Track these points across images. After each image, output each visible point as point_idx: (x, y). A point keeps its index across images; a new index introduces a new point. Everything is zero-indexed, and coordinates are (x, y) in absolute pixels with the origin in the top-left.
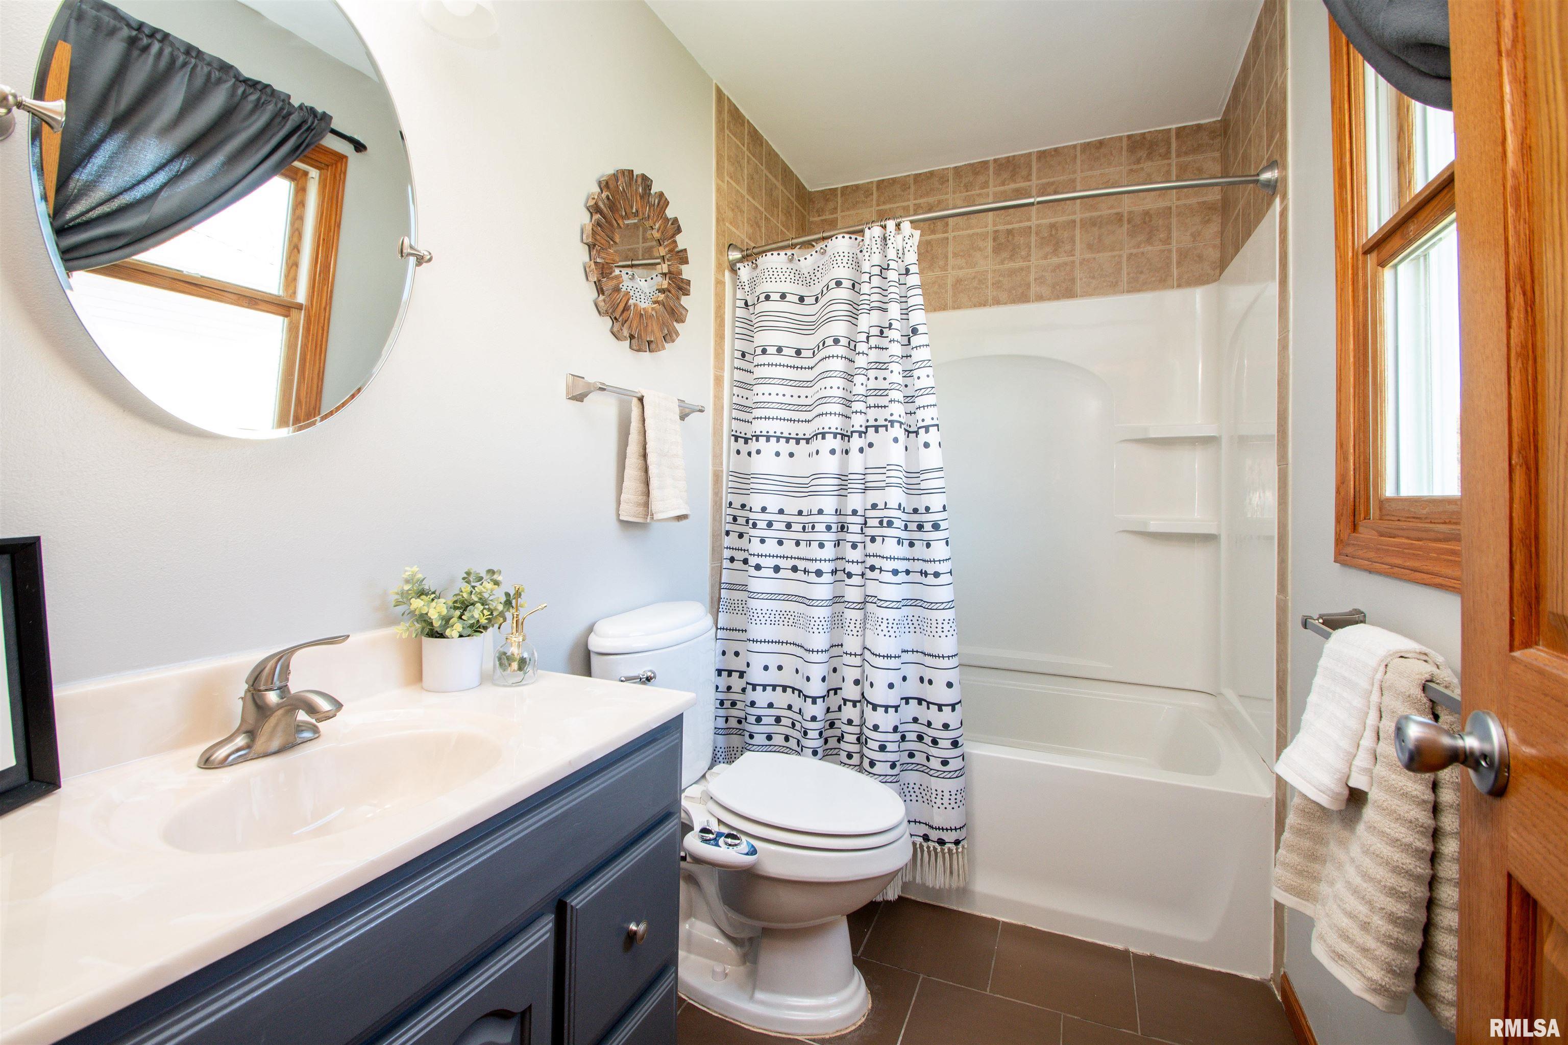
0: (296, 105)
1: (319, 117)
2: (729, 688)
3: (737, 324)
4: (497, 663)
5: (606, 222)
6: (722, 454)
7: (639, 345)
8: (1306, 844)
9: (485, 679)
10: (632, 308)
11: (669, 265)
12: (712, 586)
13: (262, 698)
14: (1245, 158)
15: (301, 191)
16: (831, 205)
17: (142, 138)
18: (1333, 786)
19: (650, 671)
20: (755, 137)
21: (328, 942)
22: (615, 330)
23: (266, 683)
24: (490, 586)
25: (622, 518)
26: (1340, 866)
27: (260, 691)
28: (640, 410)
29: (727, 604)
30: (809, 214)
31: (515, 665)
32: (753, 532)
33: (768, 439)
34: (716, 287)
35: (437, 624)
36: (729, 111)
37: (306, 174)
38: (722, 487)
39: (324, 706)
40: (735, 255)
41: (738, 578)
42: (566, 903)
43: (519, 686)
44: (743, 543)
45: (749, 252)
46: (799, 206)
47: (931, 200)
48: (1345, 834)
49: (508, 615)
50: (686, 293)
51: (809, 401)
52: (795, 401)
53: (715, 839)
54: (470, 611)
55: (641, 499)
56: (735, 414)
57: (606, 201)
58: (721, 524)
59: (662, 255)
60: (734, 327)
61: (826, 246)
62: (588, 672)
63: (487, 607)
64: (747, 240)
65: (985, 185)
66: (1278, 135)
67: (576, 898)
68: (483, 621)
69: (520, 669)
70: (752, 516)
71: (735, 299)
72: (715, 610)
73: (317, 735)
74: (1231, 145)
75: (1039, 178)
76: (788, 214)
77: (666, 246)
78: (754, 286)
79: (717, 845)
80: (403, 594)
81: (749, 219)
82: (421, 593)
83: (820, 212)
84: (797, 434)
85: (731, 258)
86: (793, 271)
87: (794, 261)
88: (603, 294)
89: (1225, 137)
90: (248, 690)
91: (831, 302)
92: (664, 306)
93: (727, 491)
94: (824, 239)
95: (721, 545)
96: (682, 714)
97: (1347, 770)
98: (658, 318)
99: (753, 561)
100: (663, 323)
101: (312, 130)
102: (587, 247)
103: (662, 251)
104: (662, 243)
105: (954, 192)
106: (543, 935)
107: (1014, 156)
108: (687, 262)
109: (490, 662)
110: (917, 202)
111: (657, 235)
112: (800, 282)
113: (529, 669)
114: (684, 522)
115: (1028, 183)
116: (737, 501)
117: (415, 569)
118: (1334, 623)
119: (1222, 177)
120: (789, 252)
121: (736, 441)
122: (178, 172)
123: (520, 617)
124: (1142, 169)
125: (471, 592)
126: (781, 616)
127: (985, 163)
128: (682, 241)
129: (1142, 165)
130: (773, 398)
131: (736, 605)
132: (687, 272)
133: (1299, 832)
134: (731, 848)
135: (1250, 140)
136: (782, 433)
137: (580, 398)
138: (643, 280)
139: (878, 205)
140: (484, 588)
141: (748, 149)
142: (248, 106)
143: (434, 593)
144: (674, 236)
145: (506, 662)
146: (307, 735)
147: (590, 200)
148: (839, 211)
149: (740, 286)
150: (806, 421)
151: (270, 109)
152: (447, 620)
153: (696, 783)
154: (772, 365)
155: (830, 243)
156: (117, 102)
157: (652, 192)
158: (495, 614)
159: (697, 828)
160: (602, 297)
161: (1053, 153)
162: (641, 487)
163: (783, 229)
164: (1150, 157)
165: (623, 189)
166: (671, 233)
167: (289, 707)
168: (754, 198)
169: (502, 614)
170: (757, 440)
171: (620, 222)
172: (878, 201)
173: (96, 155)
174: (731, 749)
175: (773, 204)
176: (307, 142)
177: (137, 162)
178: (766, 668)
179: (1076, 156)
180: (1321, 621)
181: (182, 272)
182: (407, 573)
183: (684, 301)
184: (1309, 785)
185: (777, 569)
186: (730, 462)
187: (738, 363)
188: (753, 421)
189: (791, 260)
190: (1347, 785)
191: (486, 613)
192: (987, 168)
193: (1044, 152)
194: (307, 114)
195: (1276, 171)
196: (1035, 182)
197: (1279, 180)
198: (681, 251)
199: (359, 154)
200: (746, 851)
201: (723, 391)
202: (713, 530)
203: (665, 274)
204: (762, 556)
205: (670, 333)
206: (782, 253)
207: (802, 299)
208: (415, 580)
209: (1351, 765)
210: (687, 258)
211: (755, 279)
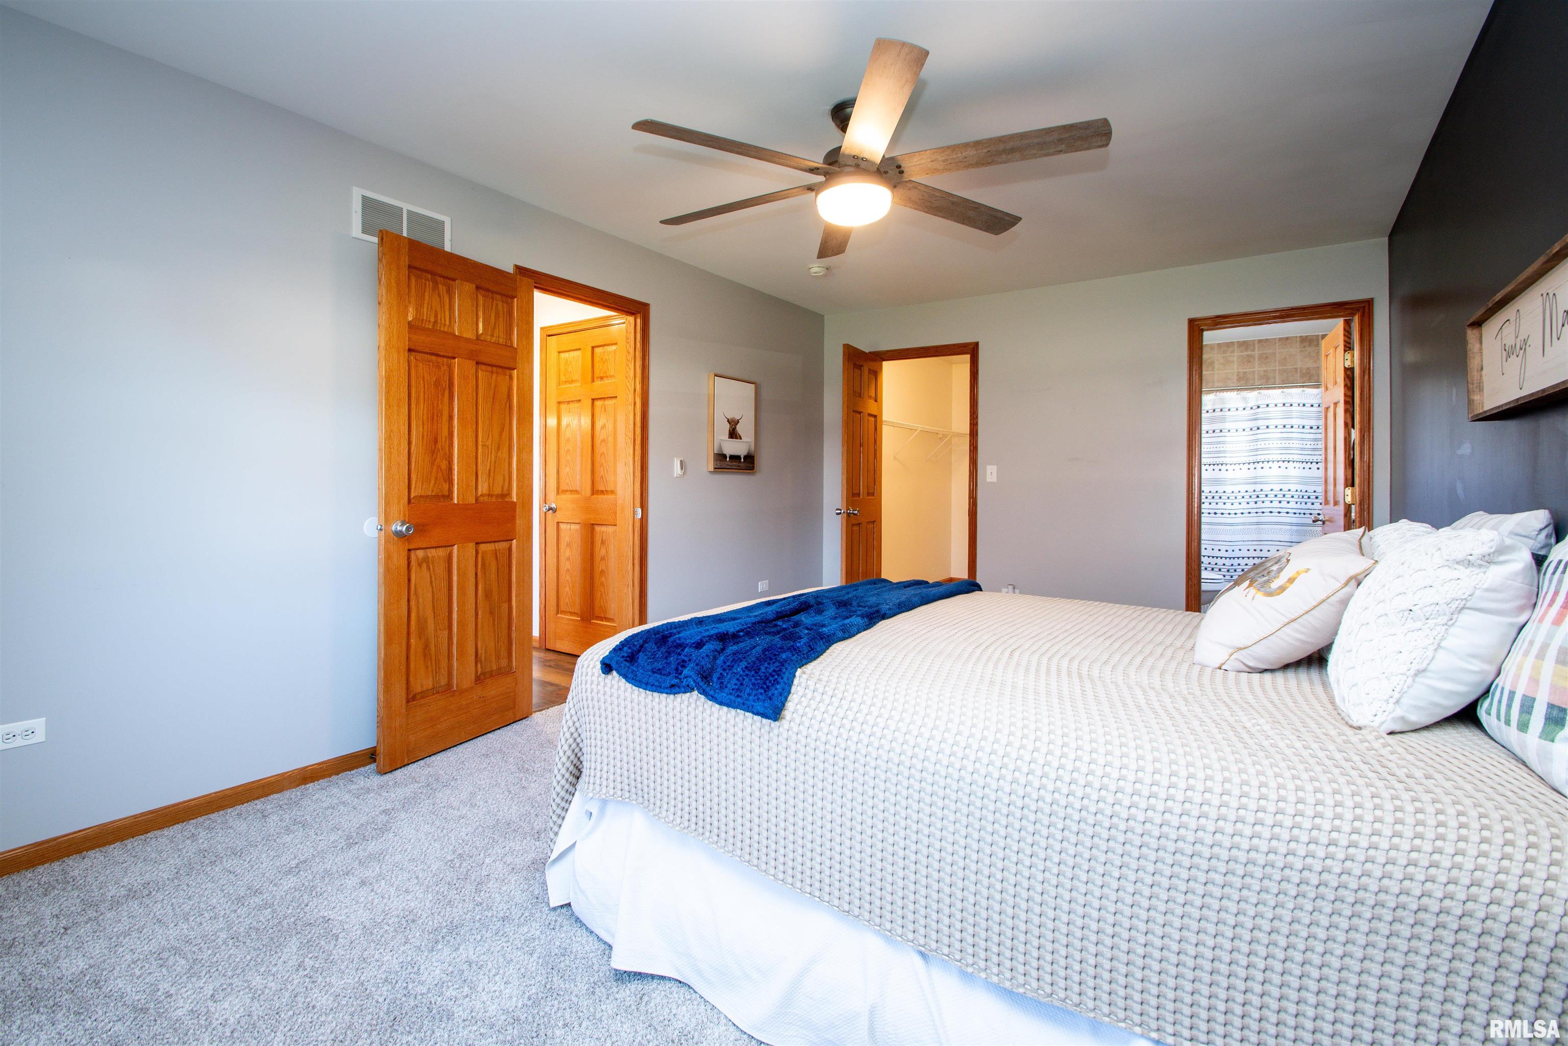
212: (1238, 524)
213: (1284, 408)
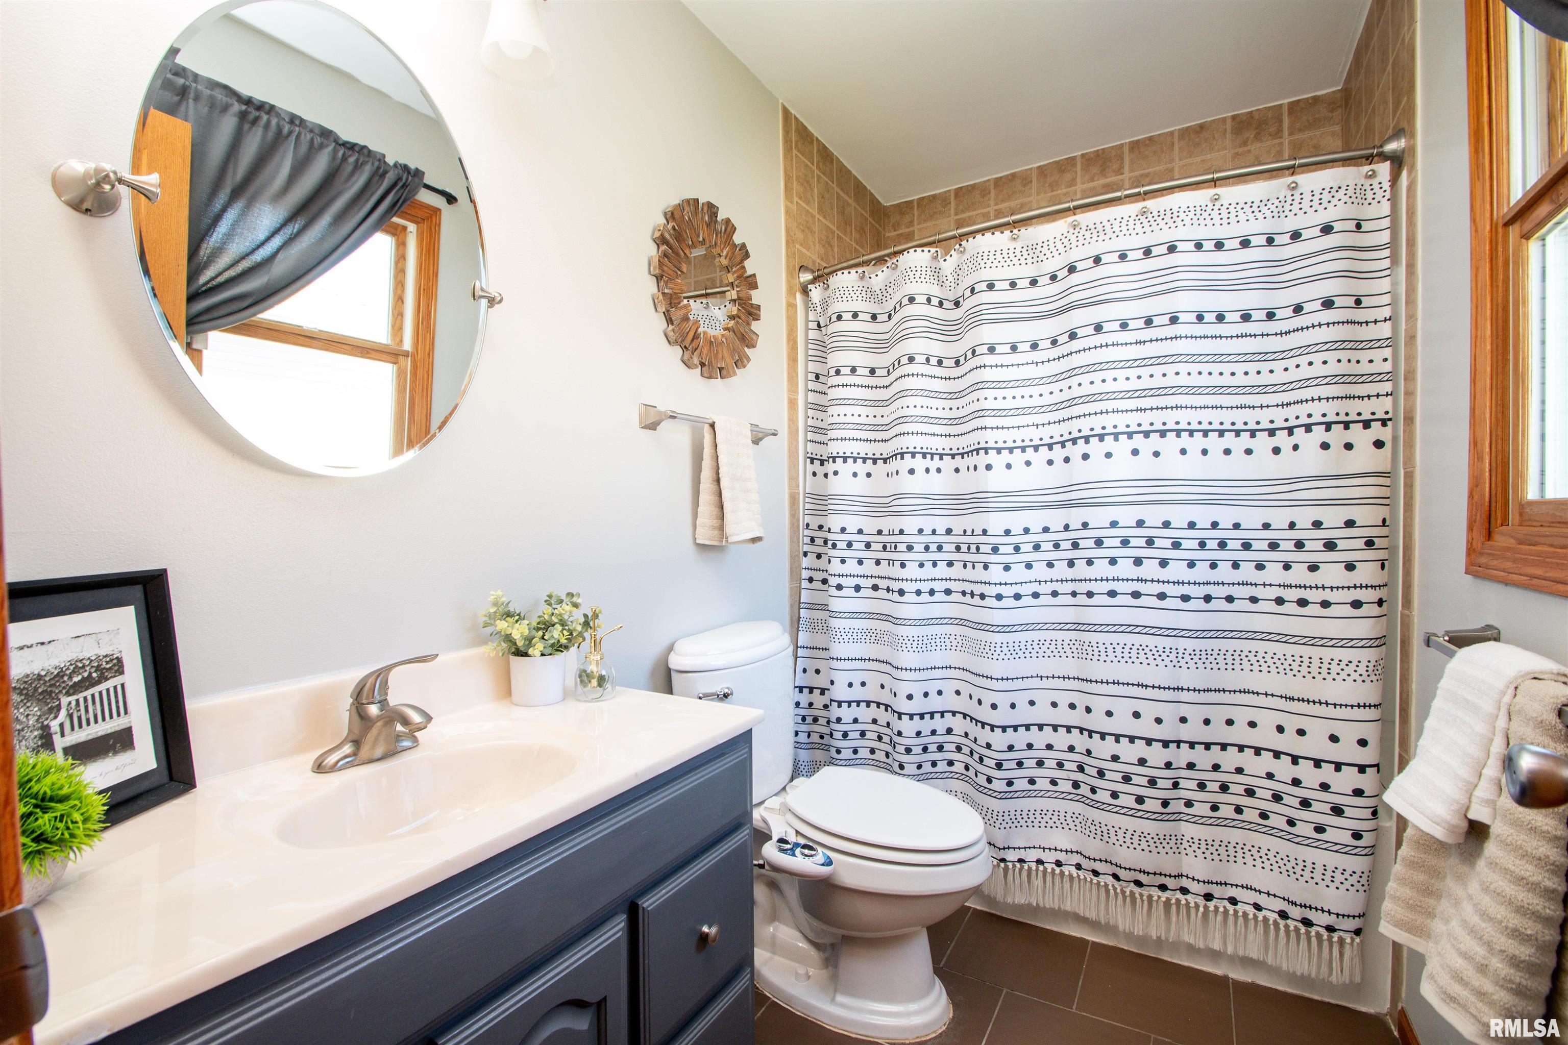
0: (391, 163)
1: (412, 173)
2: (811, 704)
3: (810, 346)
4: (578, 679)
5: (673, 252)
6: (798, 476)
7: (710, 372)
8: (1421, 877)
9: (567, 695)
10: (702, 336)
11: (737, 291)
12: (792, 606)
13: (365, 710)
14: (1369, 129)
15: (401, 245)
16: (907, 218)
17: (258, 205)
18: (1448, 818)
19: (728, 688)
20: (826, 155)
21: (408, 932)
22: (685, 358)
23: (367, 698)
24: (568, 608)
25: (698, 541)
26: (1457, 903)
27: (363, 704)
28: (712, 436)
29: (807, 623)
30: (884, 228)
31: (595, 682)
32: (833, 553)
33: (845, 460)
34: (788, 310)
35: (520, 643)
36: (797, 130)
37: (405, 228)
38: (799, 509)
39: (416, 718)
40: (807, 277)
41: (819, 598)
42: (638, 904)
43: (598, 701)
44: (822, 563)
45: (820, 272)
46: (873, 222)
47: (1013, 204)
48: (1465, 869)
49: (587, 635)
50: (757, 318)
51: (885, 421)
52: (871, 420)
53: (792, 849)
54: (550, 632)
55: (716, 523)
56: (810, 436)
57: (672, 231)
58: (799, 546)
59: (730, 281)
60: (807, 349)
61: (897, 261)
62: (670, 691)
63: (567, 628)
64: (818, 261)
65: (1073, 183)
66: (1405, 99)
67: (647, 900)
68: (563, 641)
69: (600, 685)
70: (830, 536)
71: (807, 321)
72: (795, 629)
73: (415, 744)
74: (1352, 116)
75: (1131, 171)
76: (862, 231)
77: (735, 272)
78: (826, 307)
79: (794, 855)
80: (490, 616)
81: (820, 240)
82: (509, 615)
83: (896, 226)
84: (874, 454)
85: (802, 280)
86: (864, 290)
87: (865, 279)
88: (672, 324)
89: (1346, 109)
90: (353, 704)
91: (905, 319)
92: (734, 332)
93: (804, 512)
94: (896, 253)
95: (800, 565)
96: (751, 729)
97: (1467, 801)
98: (728, 344)
99: (833, 581)
100: (734, 349)
101: (407, 187)
102: (655, 278)
103: (731, 278)
104: (730, 269)
105: (1038, 194)
106: (615, 934)
107: (1103, 149)
108: (756, 287)
109: (571, 679)
110: (997, 207)
111: (725, 262)
112: (872, 300)
113: (608, 686)
114: (758, 544)
115: (1120, 177)
116: (814, 522)
117: (500, 593)
118: (1461, 640)
119: (1342, 152)
120: (860, 270)
121: (812, 463)
122: (291, 234)
123: (598, 638)
124: (1249, 151)
125: (553, 614)
126: (863, 634)
127: (1073, 159)
128: (750, 267)
129: (1249, 148)
130: (849, 419)
131: (816, 624)
132: (756, 297)
133: (1412, 864)
134: (807, 858)
135: (1374, 108)
136: (859, 454)
137: (653, 426)
138: (717, 308)
139: (956, 214)
140: (563, 610)
141: (818, 167)
142: (349, 168)
143: (519, 615)
144: (742, 261)
145: (585, 679)
146: (407, 744)
147: (657, 232)
148: (915, 223)
149: (812, 308)
150: (882, 441)
151: (367, 170)
152: (529, 640)
153: (776, 795)
154: (846, 385)
155: (901, 258)
156: (234, 173)
157: (719, 219)
158: (575, 634)
159: (775, 838)
160: (671, 327)
161: (1147, 142)
162: (715, 511)
163: (857, 247)
164: (1257, 138)
165: (689, 218)
166: (738, 259)
167: (386, 719)
168: (825, 217)
169: (580, 634)
170: (834, 462)
171: (687, 252)
172: (956, 209)
173: (220, 224)
174: (814, 763)
175: (845, 222)
176: (403, 198)
177: (254, 228)
178: (850, 685)
179: (1173, 144)
180: (1447, 638)
181: (302, 327)
182: (492, 597)
183: (755, 326)
184: (1423, 817)
185: (858, 588)
186: (806, 484)
187: (811, 386)
188: (829, 443)
189: (862, 278)
190: (1466, 817)
191: (566, 633)
192: (1074, 165)
193: (1137, 142)
194: (401, 172)
195: (1403, 140)
196: (1127, 175)
197: (1407, 149)
198: (750, 276)
199: (451, 206)
200: (822, 861)
201: (797, 414)
202: (791, 551)
203: (735, 301)
204: (843, 576)
205: (740, 359)
206: (853, 271)
207: (874, 317)
208: (500, 603)
209: (1471, 795)
210: (756, 283)
211: (827, 299)
212: (1026, 627)
213: (1150, 264)
